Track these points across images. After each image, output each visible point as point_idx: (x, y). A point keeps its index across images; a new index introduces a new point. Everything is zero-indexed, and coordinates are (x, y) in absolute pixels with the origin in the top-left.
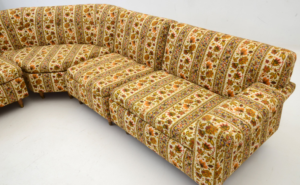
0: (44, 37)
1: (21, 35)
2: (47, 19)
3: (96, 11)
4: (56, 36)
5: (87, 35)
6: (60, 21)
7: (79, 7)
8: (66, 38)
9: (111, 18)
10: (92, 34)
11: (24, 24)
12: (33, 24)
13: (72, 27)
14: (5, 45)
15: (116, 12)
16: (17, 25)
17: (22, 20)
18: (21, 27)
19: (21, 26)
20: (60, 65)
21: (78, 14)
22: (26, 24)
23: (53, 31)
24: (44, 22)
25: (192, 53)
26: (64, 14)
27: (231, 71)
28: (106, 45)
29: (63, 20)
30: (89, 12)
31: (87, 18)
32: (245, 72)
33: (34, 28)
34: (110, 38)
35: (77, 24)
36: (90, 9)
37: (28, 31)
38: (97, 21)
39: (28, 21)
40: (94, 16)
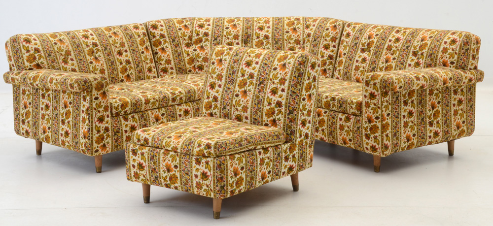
1: (188, 55)
2: (229, 34)
3: (305, 26)
6: (248, 37)
7: (279, 20)
9: (331, 32)
11: (193, 38)
12: (207, 40)
13: (267, 46)
14: (167, 65)
15: (339, 25)
16: (184, 39)
17: (192, 34)
18: (188, 43)
19: (189, 41)
21: (277, 28)
22: (196, 40)
24: (224, 37)
26: (257, 28)
29: (254, 36)
30: (294, 27)
31: (291, 34)
33: (208, 45)
34: (328, 61)
35: (274, 42)
36: (295, 22)
37: (198, 50)
38: (306, 39)
39: (201, 36)
40: (301, 32)
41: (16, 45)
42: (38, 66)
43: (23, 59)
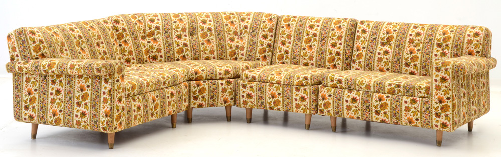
0: (174, 49)
1: (145, 47)
2: (178, 27)
3: (240, 19)
4: (189, 49)
5: (231, 48)
6: (194, 30)
7: (217, 15)
8: (203, 52)
9: (267, 25)
10: (237, 47)
11: (147, 32)
12: (159, 33)
13: (211, 38)
14: (129, 56)
15: (274, 18)
16: (140, 33)
17: (145, 28)
19: (144, 35)
20: (230, 70)
21: (218, 22)
22: (149, 33)
23: (185, 42)
24: (173, 31)
25: (390, 45)
26: (200, 22)
27: (436, 51)
28: (261, 59)
29: (199, 29)
30: (232, 20)
31: (230, 27)
32: (450, 49)
33: (160, 38)
34: (267, 49)
35: (217, 34)
36: (231, 16)
37: (152, 42)
38: (243, 31)
39: (153, 29)
40: (238, 25)
41: (23, 37)
42: (43, 56)
43: (30, 50)
